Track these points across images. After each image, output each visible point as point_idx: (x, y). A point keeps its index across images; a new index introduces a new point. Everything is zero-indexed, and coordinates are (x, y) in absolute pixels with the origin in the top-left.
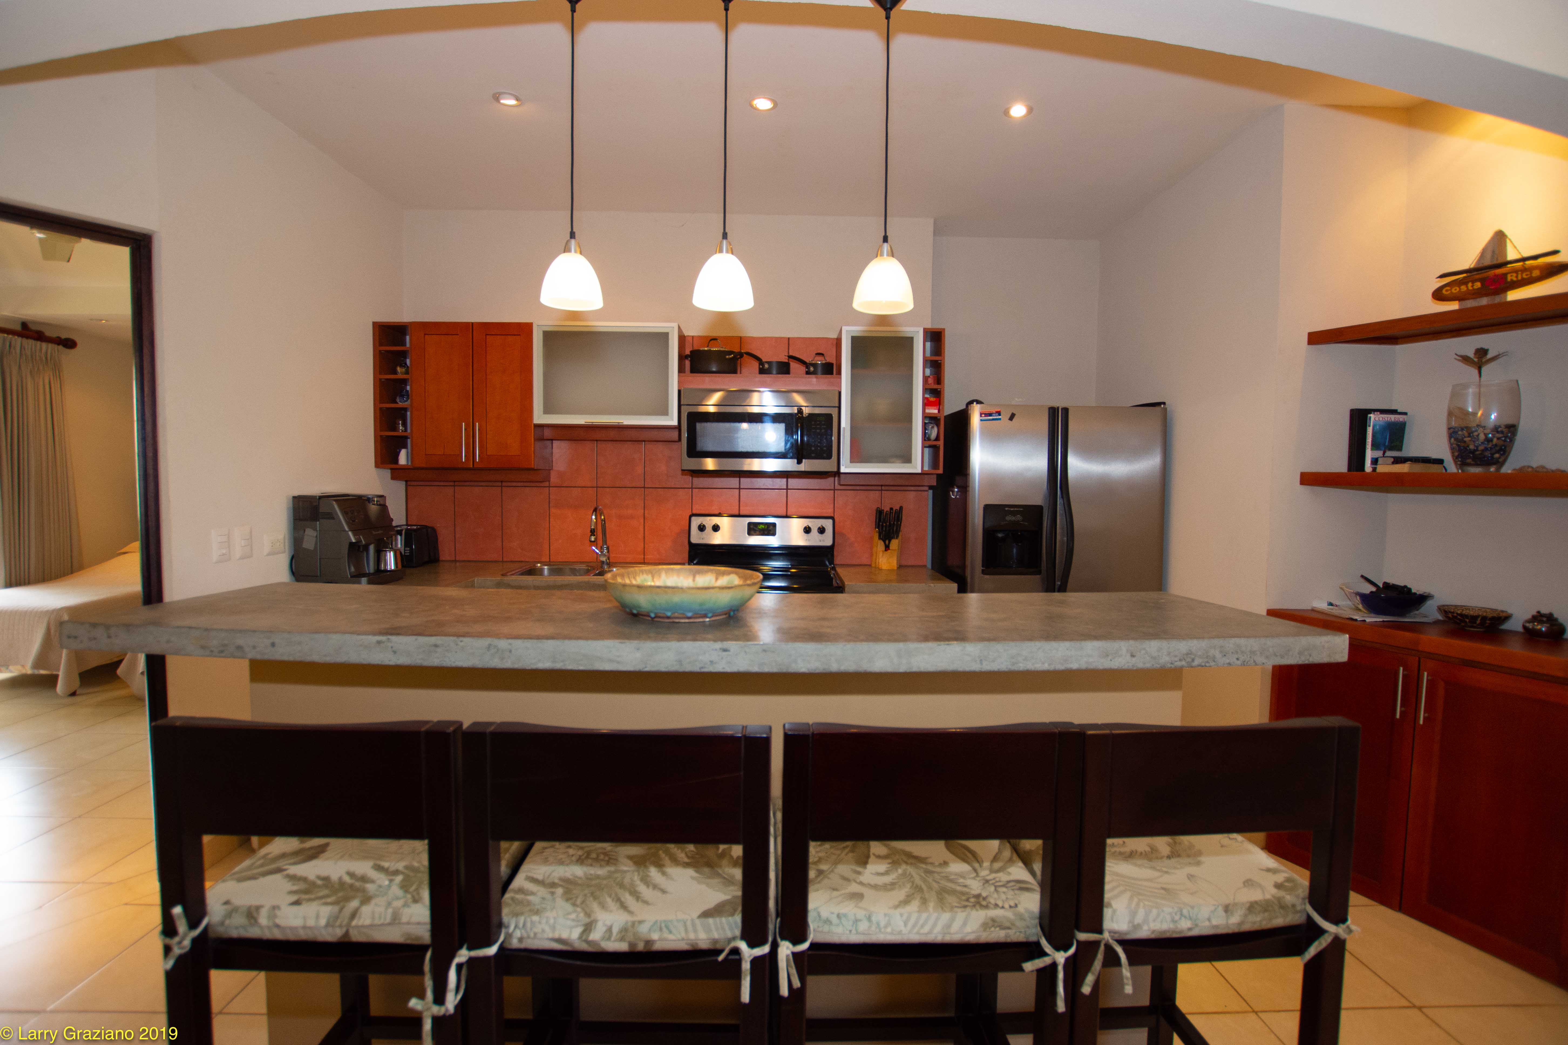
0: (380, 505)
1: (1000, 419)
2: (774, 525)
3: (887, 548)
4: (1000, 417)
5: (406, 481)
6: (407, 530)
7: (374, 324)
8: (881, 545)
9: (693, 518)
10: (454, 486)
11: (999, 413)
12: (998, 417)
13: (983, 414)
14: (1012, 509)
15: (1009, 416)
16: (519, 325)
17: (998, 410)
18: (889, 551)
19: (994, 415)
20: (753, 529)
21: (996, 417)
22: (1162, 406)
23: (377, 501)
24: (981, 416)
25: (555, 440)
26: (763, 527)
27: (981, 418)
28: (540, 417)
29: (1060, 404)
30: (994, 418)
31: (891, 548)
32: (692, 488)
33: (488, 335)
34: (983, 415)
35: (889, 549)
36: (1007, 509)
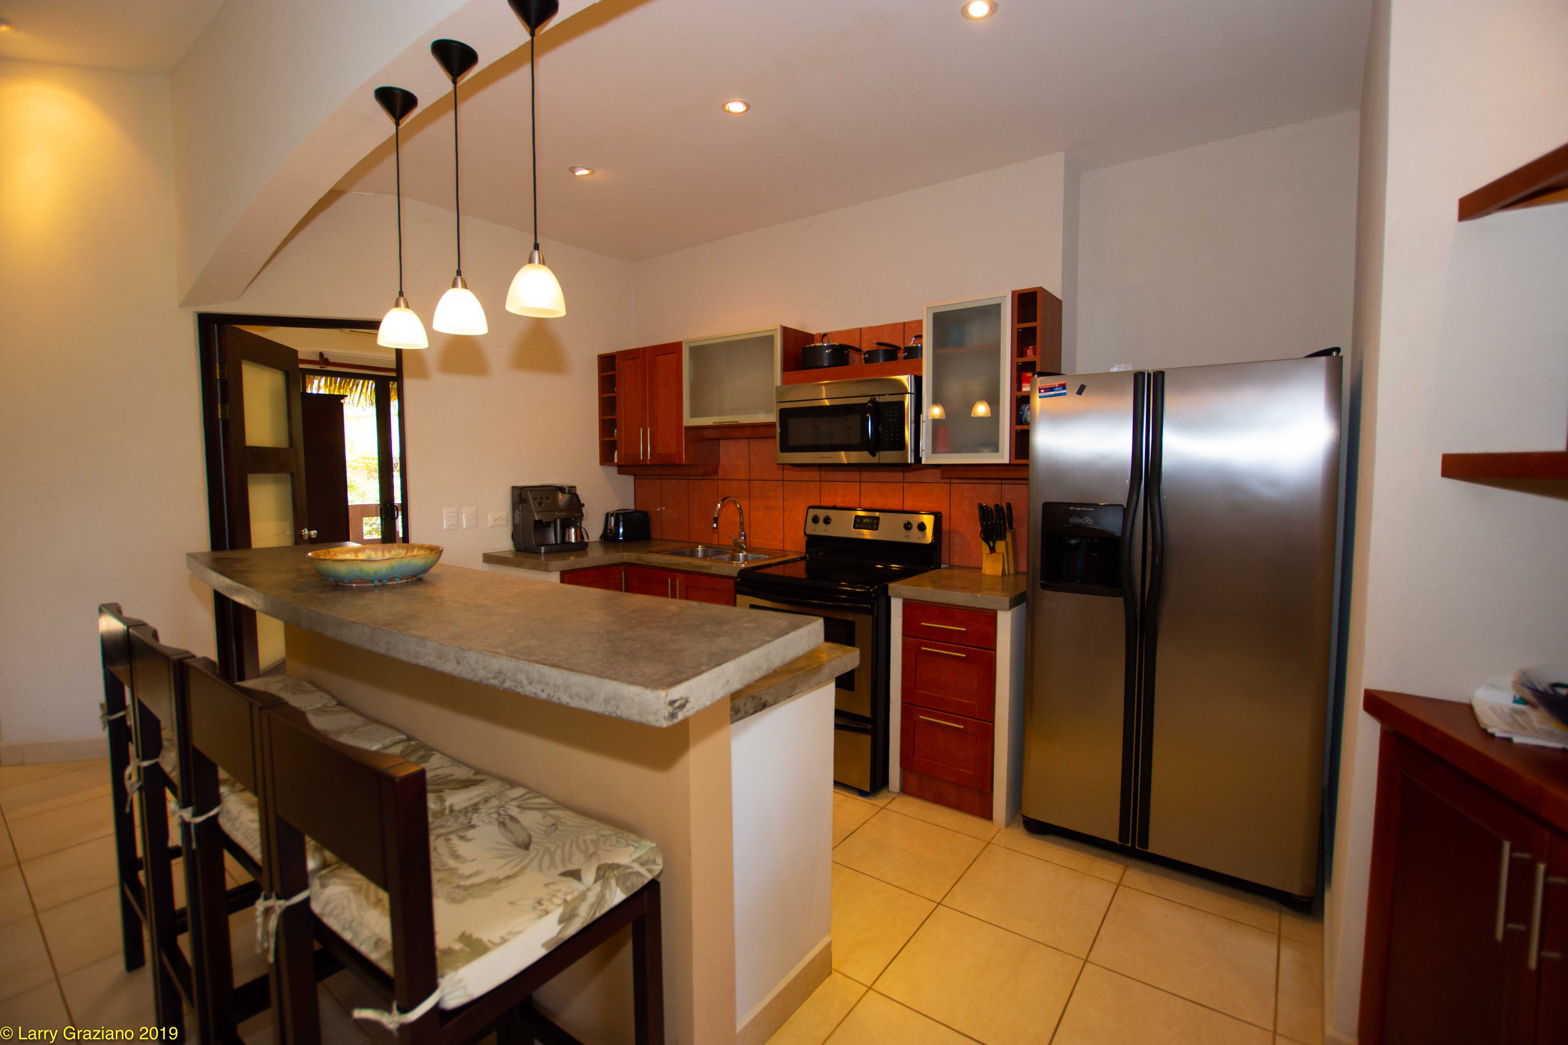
0: (571, 493)
1: (1065, 394)
2: (878, 518)
3: (993, 550)
4: (1065, 391)
5: (635, 475)
6: (616, 513)
7: (598, 356)
8: (985, 548)
9: (811, 510)
10: (661, 479)
11: (1063, 386)
12: (1062, 392)
13: (1042, 389)
14: (1079, 509)
15: (1077, 390)
16: (674, 344)
17: (1063, 382)
18: (994, 554)
19: (1057, 389)
20: (859, 523)
21: (1059, 392)
22: (1334, 354)
23: (568, 490)
24: (1040, 392)
25: (723, 439)
26: (868, 521)
27: (1040, 394)
28: (689, 421)
29: (1150, 367)
30: (1056, 392)
31: (997, 550)
32: (820, 481)
33: (657, 355)
34: (1043, 391)
35: (995, 552)
36: (1072, 508)
